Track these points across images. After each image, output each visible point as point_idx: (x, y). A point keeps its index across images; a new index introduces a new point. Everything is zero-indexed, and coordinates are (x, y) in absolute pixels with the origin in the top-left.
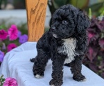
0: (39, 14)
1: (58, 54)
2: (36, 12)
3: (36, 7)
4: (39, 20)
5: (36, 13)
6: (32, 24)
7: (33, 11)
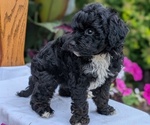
1: (83, 75)
7: (8, 18)
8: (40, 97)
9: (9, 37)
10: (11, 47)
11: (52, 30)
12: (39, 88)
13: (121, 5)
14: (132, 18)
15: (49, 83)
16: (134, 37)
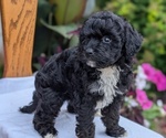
0: (24, 29)
1: (89, 94)
2: (19, 25)
3: (19, 17)
4: (23, 39)
5: (18, 28)
6: (11, 46)
7: (14, 24)
8: (43, 116)
9: (15, 45)
10: (17, 56)
11: (66, 36)
12: (42, 106)
13: (147, 5)
14: (158, 19)
15: (53, 101)
16: (160, 41)
